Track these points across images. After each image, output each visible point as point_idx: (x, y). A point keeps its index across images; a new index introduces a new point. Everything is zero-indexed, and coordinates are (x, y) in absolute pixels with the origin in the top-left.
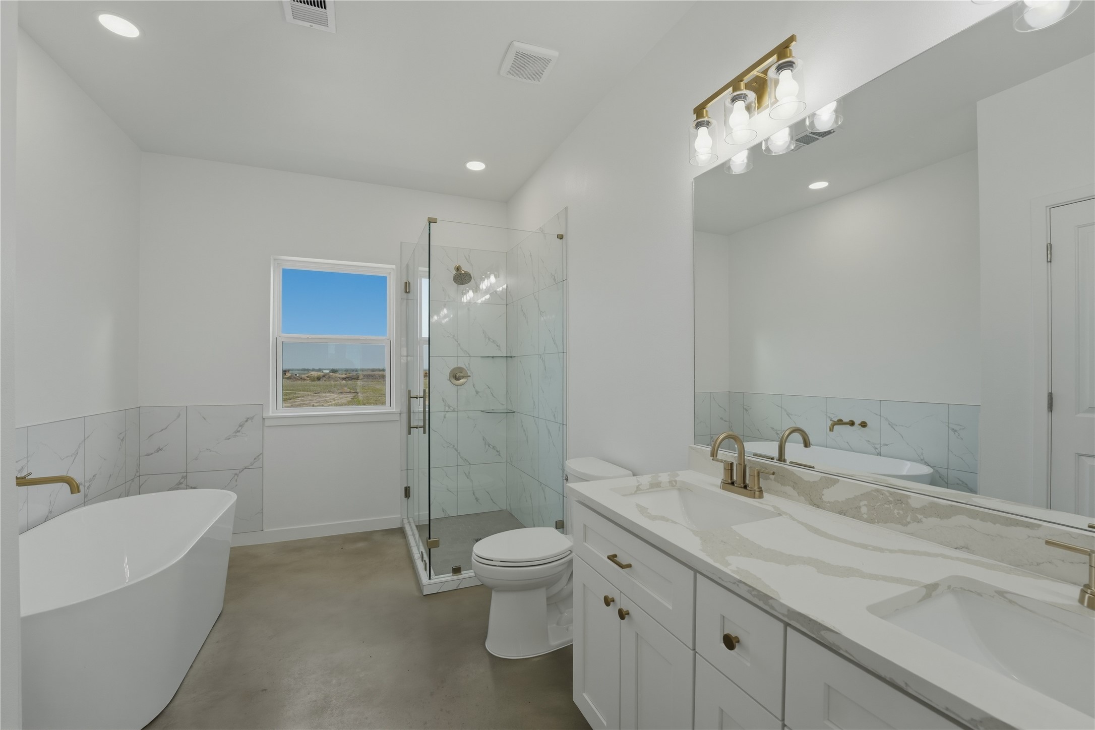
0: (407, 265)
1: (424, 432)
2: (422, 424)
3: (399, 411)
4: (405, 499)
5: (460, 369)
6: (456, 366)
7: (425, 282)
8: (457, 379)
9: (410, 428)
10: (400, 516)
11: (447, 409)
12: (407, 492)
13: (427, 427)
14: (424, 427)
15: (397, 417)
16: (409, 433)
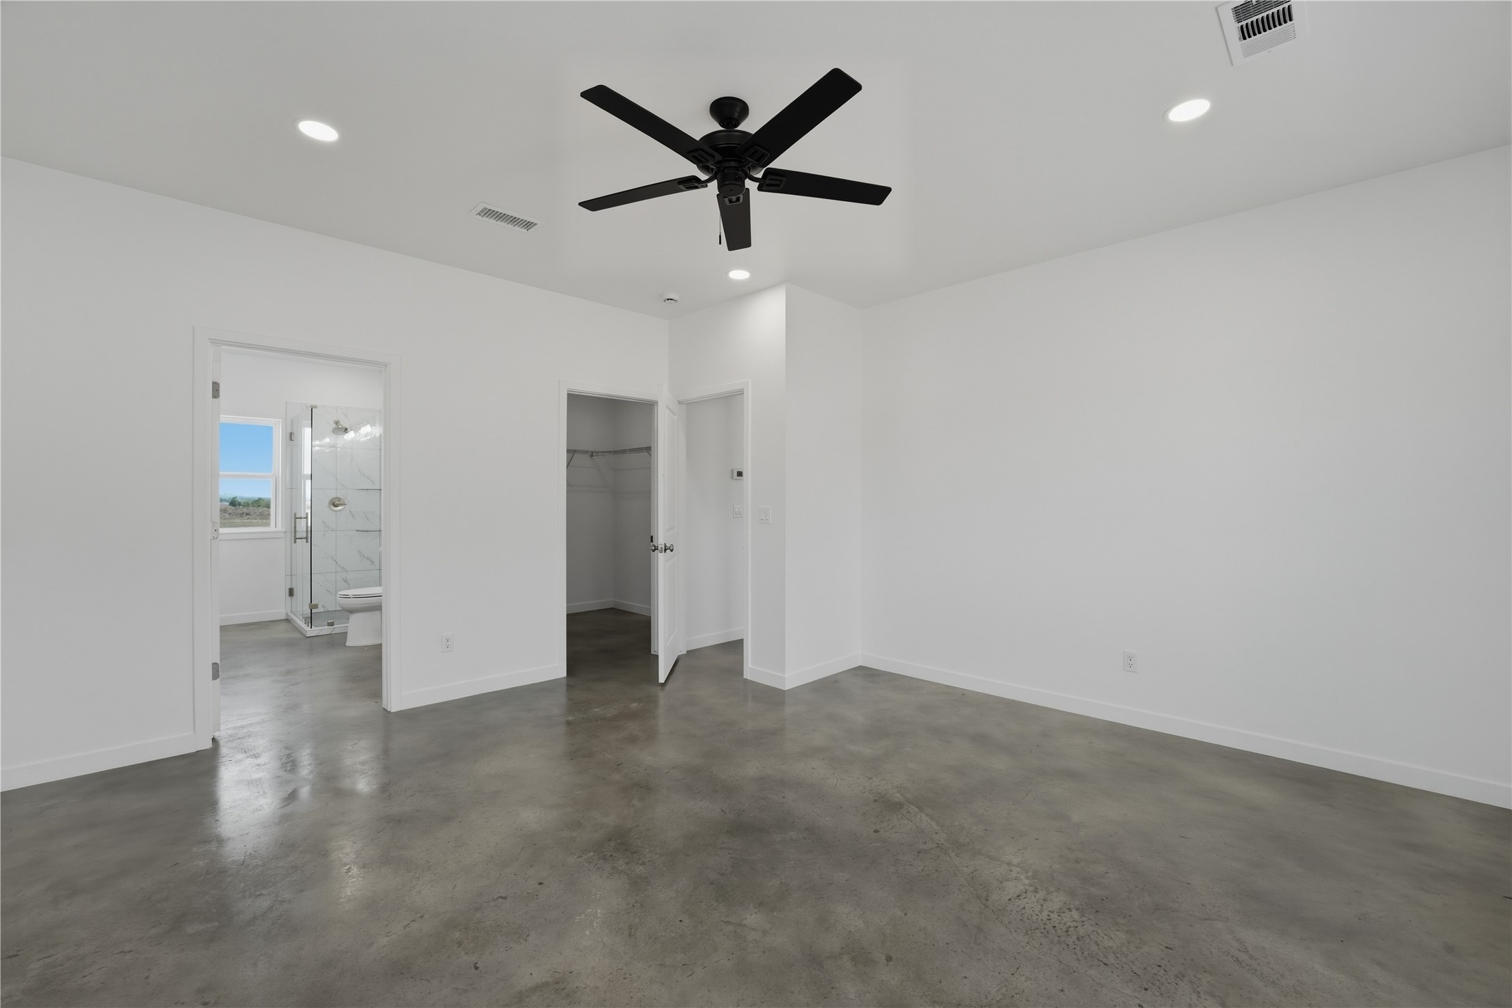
0: (292, 419)
1: (307, 542)
2: (305, 536)
3: (284, 530)
4: (289, 598)
5: (339, 499)
6: (335, 496)
7: (308, 431)
8: (336, 506)
9: (296, 539)
10: (284, 610)
11: (327, 529)
12: (291, 593)
13: (309, 537)
14: (307, 538)
15: (282, 535)
16: (295, 542)
